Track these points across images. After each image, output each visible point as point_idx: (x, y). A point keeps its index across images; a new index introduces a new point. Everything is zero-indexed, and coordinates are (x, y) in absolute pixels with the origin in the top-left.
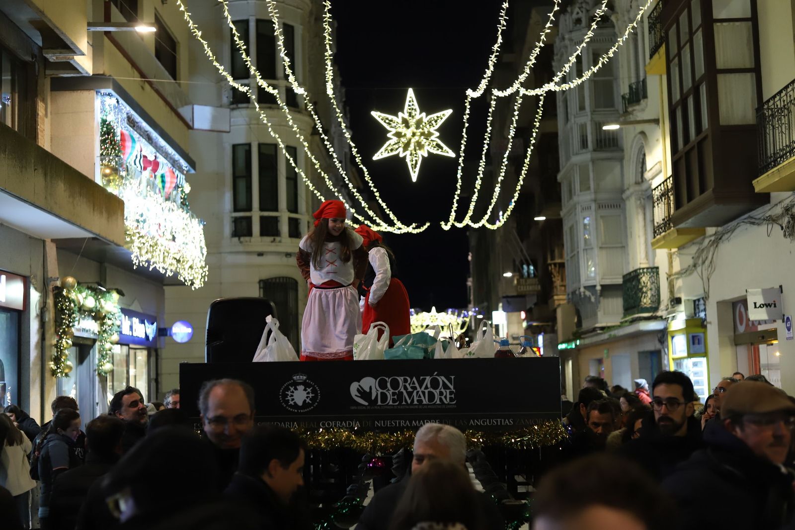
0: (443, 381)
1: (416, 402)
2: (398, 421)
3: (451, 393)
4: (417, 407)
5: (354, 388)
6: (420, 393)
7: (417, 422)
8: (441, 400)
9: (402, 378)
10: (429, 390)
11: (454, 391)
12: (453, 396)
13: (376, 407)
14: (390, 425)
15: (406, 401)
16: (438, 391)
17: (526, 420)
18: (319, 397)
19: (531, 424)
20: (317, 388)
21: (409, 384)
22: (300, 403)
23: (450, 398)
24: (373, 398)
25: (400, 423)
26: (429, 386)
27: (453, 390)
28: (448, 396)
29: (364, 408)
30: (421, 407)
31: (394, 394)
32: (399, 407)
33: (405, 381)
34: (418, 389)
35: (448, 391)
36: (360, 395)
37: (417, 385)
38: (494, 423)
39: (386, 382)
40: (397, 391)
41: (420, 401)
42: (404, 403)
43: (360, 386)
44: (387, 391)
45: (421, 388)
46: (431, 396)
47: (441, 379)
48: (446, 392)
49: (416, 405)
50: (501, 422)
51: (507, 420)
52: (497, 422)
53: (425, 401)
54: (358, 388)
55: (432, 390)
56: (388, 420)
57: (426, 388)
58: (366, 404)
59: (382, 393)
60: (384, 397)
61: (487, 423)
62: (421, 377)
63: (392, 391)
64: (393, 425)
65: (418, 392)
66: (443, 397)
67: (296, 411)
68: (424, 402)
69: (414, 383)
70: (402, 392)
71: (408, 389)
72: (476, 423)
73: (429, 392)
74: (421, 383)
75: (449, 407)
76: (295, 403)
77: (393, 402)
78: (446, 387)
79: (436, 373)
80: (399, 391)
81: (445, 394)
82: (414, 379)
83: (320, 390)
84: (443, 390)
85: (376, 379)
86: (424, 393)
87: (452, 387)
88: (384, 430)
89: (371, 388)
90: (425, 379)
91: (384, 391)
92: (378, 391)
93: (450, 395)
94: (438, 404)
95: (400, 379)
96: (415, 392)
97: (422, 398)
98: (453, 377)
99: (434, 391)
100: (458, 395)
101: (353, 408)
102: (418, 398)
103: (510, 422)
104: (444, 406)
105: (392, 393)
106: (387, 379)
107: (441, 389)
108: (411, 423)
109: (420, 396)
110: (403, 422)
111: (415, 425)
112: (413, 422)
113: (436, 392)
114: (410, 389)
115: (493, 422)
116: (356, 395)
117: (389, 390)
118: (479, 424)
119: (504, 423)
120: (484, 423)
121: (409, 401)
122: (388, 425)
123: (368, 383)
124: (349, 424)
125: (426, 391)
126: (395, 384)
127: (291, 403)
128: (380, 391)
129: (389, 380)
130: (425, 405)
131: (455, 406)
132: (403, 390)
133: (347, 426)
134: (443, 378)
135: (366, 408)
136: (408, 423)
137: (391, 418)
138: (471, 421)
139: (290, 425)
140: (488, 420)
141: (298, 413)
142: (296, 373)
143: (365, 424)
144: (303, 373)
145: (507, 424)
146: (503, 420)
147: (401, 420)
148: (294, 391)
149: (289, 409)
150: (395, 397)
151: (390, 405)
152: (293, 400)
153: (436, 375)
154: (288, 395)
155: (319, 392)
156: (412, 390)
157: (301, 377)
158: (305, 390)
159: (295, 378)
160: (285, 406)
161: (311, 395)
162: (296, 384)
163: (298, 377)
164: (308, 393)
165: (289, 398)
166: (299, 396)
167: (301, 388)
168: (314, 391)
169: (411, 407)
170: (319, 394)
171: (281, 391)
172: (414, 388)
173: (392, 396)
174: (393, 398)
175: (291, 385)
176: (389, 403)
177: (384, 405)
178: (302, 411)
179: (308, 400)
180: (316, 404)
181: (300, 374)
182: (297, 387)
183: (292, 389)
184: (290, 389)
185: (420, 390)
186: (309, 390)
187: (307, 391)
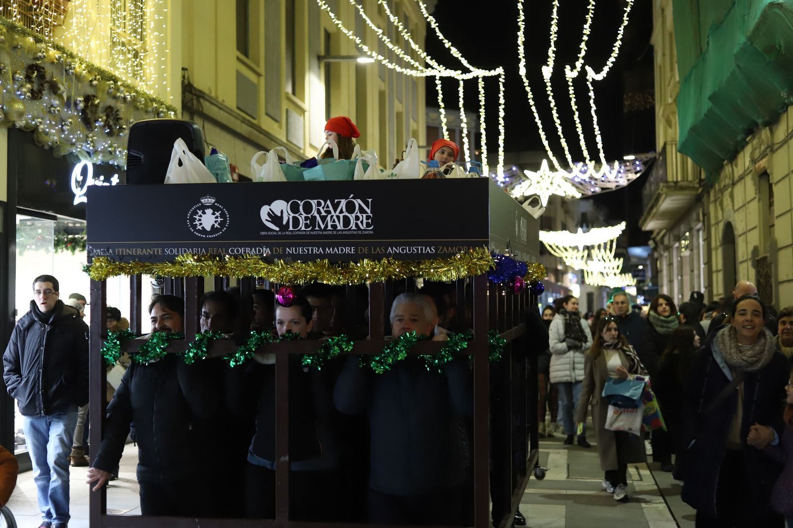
0: (359, 204)
1: (329, 228)
2: (310, 248)
3: (368, 218)
4: (330, 233)
5: (264, 211)
6: (335, 217)
7: (331, 249)
8: (357, 225)
9: (316, 201)
10: (344, 214)
11: (371, 215)
12: (370, 221)
13: (287, 233)
14: (302, 252)
15: (319, 226)
16: (354, 215)
17: (450, 248)
18: (228, 221)
19: (455, 252)
20: (226, 212)
21: (323, 208)
22: (208, 228)
23: (367, 223)
24: (284, 223)
25: (312, 250)
26: (344, 210)
27: (370, 214)
28: (365, 221)
29: (275, 233)
30: (335, 233)
31: (306, 219)
32: (312, 233)
33: (319, 204)
34: (333, 213)
35: (365, 215)
36: (270, 220)
37: (331, 209)
38: (415, 251)
39: (299, 205)
40: (309, 216)
41: (334, 227)
42: (317, 228)
43: (270, 209)
44: (299, 215)
45: (335, 212)
46: (347, 221)
47: (358, 202)
48: (362, 216)
49: (330, 230)
50: (422, 250)
51: (428, 248)
52: (418, 249)
53: (340, 227)
54: (268, 212)
55: (347, 214)
56: (299, 247)
57: (341, 212)
58: (277, 229)
59: (294, 217)
60: (296, 222)
61: (406, 251)
63: (305, 215)
64: (305, 252)
65: (332, 217)
66: (359, 222)
67: (204, 236)
68: (339, 228)
69: (328, 207)
70: (315, 217)
71: (321, 213)
72: (395, 251)
73: (345, 217)
74: (335, 207)
76: (203, 227)
77: (305, 228)
78: (362, 211)
79: (352, 196)
80: (311, 216)
81: (361, 219)
82: (328, 202)
84: (359, 214)
85: (288, 203)
86: (338, 217)
87: (369, 211)
88: (295, 258)
89: (282, 212)
90: (341, 201)
91: (296, 215)
92: (289, 215)
93: (367, 220)
94: (354, 230)
95: (314, 203)
96: (329, 216)
97: (337, 223)
98: (370, 200)
99: (349, 215)
100: (375, 220)
101: (263, 233)
102: (332, 223)
103: (431, 250)
104: (360, 232)
105: (305, 217)
106: (299, 202)
107: (357, 213)
108: (324, 250)
109: (334, 221)
110: (315, 249)
111: (329, 252)
112: (327, 249)
113: (352, 217)
114: (324, 214)
115: (413, 250)
116: (266, 220)
117: (301, 214)
118: (398, 252)
120: (403, 250)
121: (323, 227)
122: (300, 253)
123: (280, 206)
124: (259, 251)
125: (341, 216)
126: (308, 208)
127: (199, 227)
128: (292, 215)
129: (301, 203)
130: (340, 230)
131: (373, 232)
132: (316, 214)
133: (257, 253)
134: (359, 201)
135: (277, 233)
136: (322, 251)
137: (303, 245)
138: (390, 248)
139: (198, 251)
140: (407, 248)
141: (206, 239)
142: (204, 195)
143: (276, 250)
144: (212, 195)
145: (428, 252)
146: (424, 247)
147: (313, 247)
148: (202, 214)
149: (197, 234)
150: (308, 222)
151: (303, 231)
152: (201, 224)
153: (352, 198)
154: (196, 219)
155: (228, 216)
156: (326, 214)
157: (210, 199)
158: (214, 214)
159: (203, 201)
160: (192, 230)
161: (219, 220)
162: (204, 208)
163: (206, 200)
164: (217, 217)
165: (197, 222)
166: (208, 220)
167: (209, 211)
168: (223, 215)
169: (325, 233)
170: (228, 219)
171: (189, 215)
172: (328, 212)
173: (305, 221)
174: (305, 223)
175: (199, 208)
176: (301, 228)
177: (296, 231)
178: (210, 236)
179: (216, 225)
180: (225, 229)
181: (208, 197)
182: (206, 210)
183: (200, 213)
184: (198, 213)
185: (335, 215)
186: (218, 214)
187: (216, 216)
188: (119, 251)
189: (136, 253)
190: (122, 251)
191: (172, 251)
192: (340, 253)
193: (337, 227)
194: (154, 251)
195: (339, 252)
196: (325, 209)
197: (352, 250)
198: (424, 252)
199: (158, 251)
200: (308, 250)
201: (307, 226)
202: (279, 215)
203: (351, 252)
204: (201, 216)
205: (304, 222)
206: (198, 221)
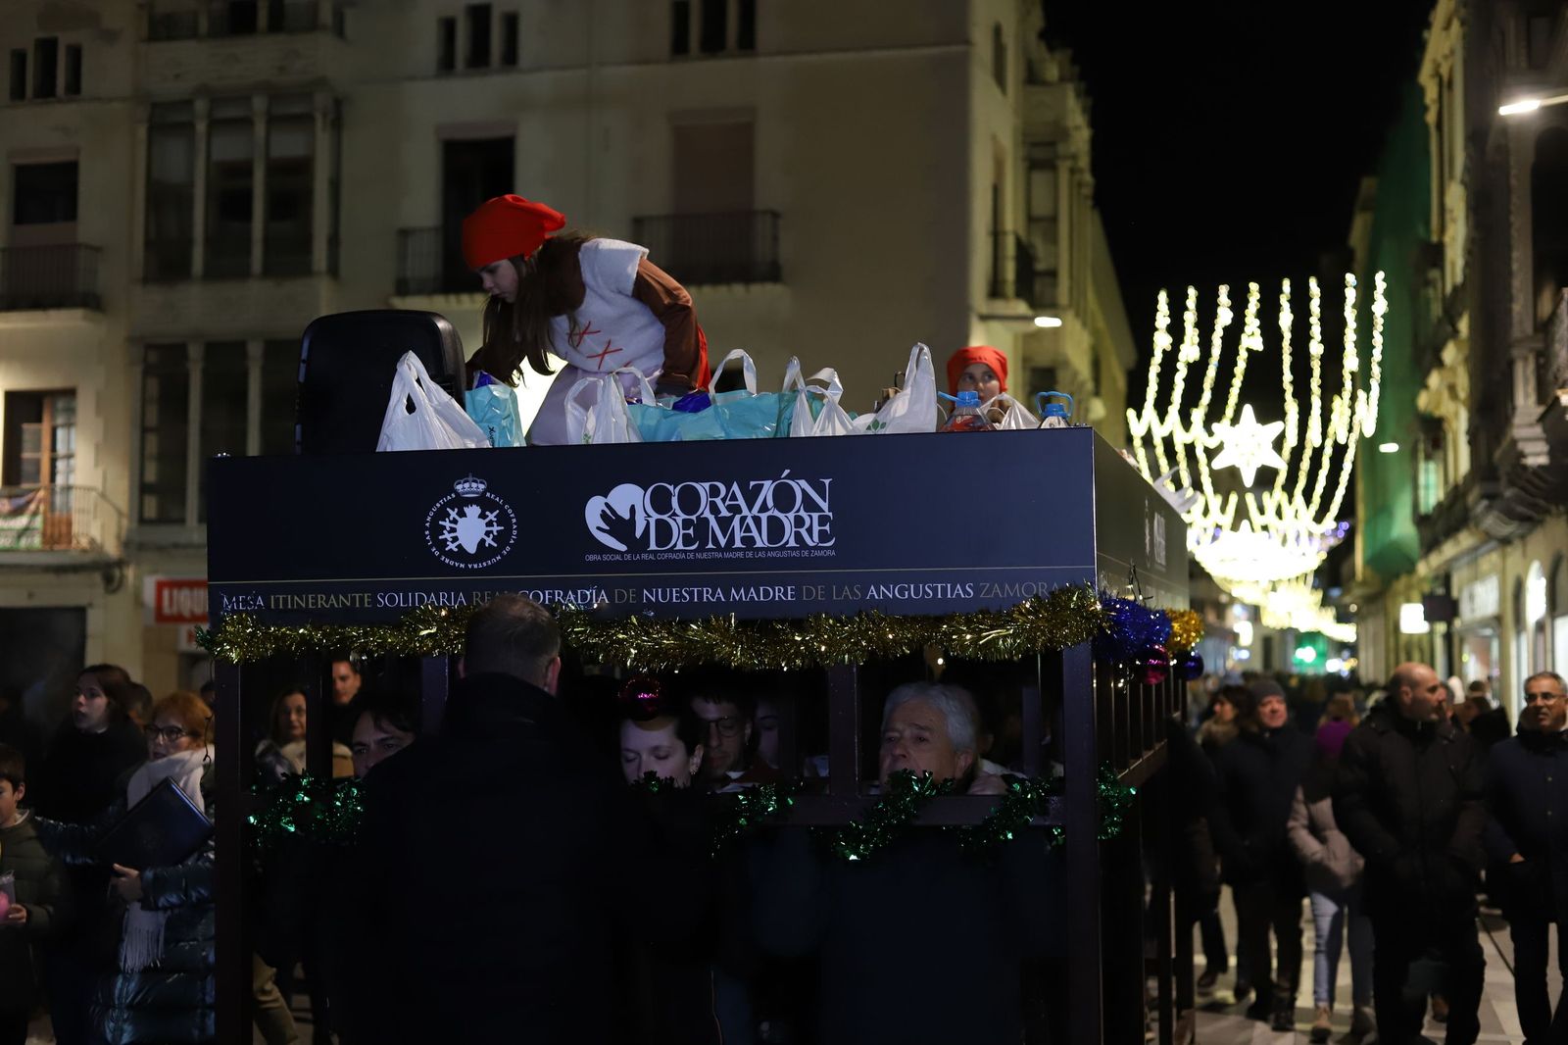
0: (803, 491)
1: (738, 544)
2: (696, 590)
3: (823, 520)
4: (740, 555)
5: (594, 509)
6: (749, 521)
7: (742, 591)
8: (798, 537)
9: (707, 485)
10: (769, 513)
11: (830, 514)
12: (827, 528)
13: (645, 556)
14: (677, 598)
15: (715, 541)
16: (791, 515)
17: (1006, 586)
18: (515, 532)
19: (1018, 595)
21: (724, 500)
22: (471, 549)
23: (820, 531)
24: (638, 534)
25: (700, 594)
26: (770, 503)
27: (827, 513)
28: (816, 529)
29: (618, 557)
30: (750, 555)
31: (687, 524)
32: (699, 556)
33: (714, 492)
34: (745, 511)
35: (816, 516)
36: (608, 528)
37: (741, 502)
38: (928, 595)
39: (670, 495)
40: (694, 517)
41: (749, 541)
42: (710, 545)
43: (607, 505)
44: (670, 517)
45: (750, 508)
46: (776, 528)
47: (800, 486)
48: (810, 516)
49: (739, 549)
50: (944, 590)
51: (958, 586)
52: (935, 590)
53: (762, 541)
54: (603, 511)
55: (777, 513)
56: (671, 587)
57: (764, 508)
58: (623, 548)
59: (659, 522)
60: (664, 531)
61: (909, 594)
62: (752, 483)
63: (683, 516)
64: (685, 598)
65: (743, 519)
66: (803, 531)
67: (462, 566)
68: (759, 544)
69: (734, 498)
70: (707, 520)
71: (720, 512)
72: (884, 593)
73: (772, 519)
74: (751, 497)
75: (817, 553)
76: (460, 547)
77: (684, 546)
78: (810, 505)
79: (787, 472)
80: (698, 518)
81: (807, 525)
82: (735, 487)
83: (515, 517)
84: (802, 513)
85: (645, 490)
86: (757, 521)
87: (824, 506)
88: (663, 612)
89: (633, 510)
90: (762, 486)
91: (665, 517)
92: (649, 516)
93: (820, 525)
94: (792, 548)
95: (703, 488)
96: (738, 517)
97: (755, 533)
98: (827, 482)
99: (781, 516)
100: (840, 525)
101: (592, 558)
102: (743, 534)
103: (965, 592)
104: (805, 553)
105: (684, 520)
106: (671, 488)
107: (798, 511)
108: (727, 594)
109: (748, 529)
110: (707, 592)
111: (737, 598)
112: (733, 591)
113: (787, 520)
114: (725, 513)
115: (924, 591)
116: (599, 528)
117: (675, 514)
118: (891, 595)
119: (952, 595)
120: (901, 592)
121: (723, 542)
122: (674, 600)
123: (627, 498)
124: (584, 597)
125: (764, 517)
126: (690, 501)
127: (452, 546)
128: (656, 516)
129: (675, 491)
130: (761, 549)
131: (833, 553)
132: (707, 514)
133: (579, 602)
134: (803, 483)
135: (622, 557)
136: (721, 595)
137: (681, 583)
138: (872, 587)
139: (449, 600)
140: (912, 586)
141: (466, 572)
142: (462, 476)
143: (620, 596)
144: (478, 476)
145: (958, 595)
146: (949, 585)
147: (703, 587)
148: (457, 518)
149: (447, 561)
150: (691, 531)
151: (679, 551)
152: (455, 539)
153: (788, 477)
154: (444, 527)
155: (514, 521)
156: (729, 514)
157: (474, 485)
158: (482, 516)
159: (459, 487)
160: (437, 553)
161: (495, 529)
162: (461, 503)
163: (467, 485)
164: (490, 524)
165: (447, 536)
166: (470, 530)
167: (473, 511)
168: (502, 519)
169: (727, 555)
170: (515, 527)
171: (429, 519)
172: (735, 509)
173: (684, 529)
174: (684, 534)
175: (452, 504)
176: (675, 545)
177: (665, 551)
178: (476, 566)
179: (489, 541)
180: (508, 548)
181: (470, 479)
182: (465, 509)
183: (453, 514)
184: (449, 515)
185: (749, 515)
186: (492, 516)
187: (487, 520)
188: (277, 601)
189: (316, 604)
190: (285, 601)
191: (392, 600)
192: (762, 599)
193: (755, 543)
194: (353, 599)
195: (759, 597)
196: (728, 503)
197: (789, 593)
198: (949, 596)
199: (362, 599)
200: (691, 594)
201: (687, 540)
202: (627, 516)
203: (786, 596)
204: (455, 522)
205: (682, 532)
206: (449, 532)
